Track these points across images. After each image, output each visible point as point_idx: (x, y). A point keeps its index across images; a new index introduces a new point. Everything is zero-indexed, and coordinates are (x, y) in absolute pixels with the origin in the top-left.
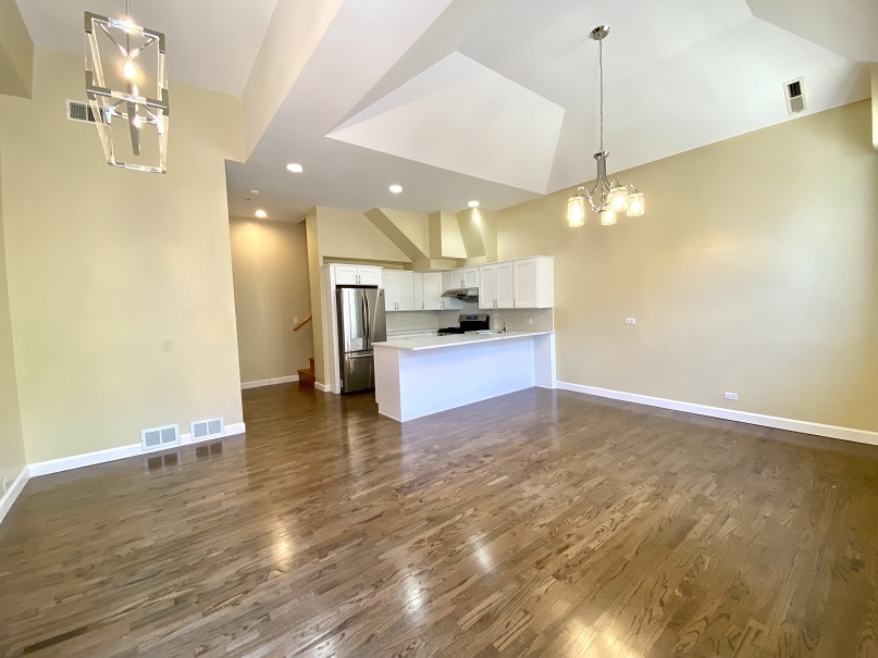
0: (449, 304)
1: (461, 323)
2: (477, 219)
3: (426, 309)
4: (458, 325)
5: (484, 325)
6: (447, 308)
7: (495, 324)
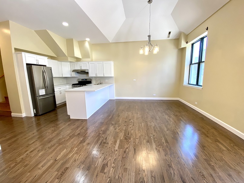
0: (74, 75)
1: (79, 82)
2: (87, 45)
3: (63, 76)
4: (77, 83)
5: (90, 82)
6: (72, 76)
7: (93, 82)
